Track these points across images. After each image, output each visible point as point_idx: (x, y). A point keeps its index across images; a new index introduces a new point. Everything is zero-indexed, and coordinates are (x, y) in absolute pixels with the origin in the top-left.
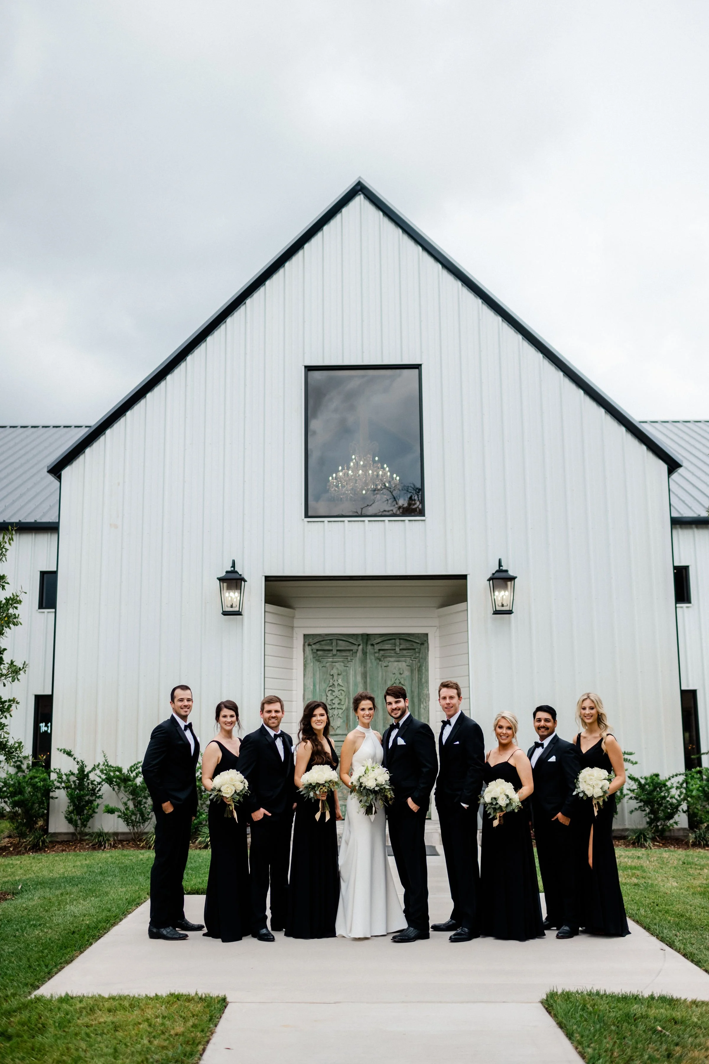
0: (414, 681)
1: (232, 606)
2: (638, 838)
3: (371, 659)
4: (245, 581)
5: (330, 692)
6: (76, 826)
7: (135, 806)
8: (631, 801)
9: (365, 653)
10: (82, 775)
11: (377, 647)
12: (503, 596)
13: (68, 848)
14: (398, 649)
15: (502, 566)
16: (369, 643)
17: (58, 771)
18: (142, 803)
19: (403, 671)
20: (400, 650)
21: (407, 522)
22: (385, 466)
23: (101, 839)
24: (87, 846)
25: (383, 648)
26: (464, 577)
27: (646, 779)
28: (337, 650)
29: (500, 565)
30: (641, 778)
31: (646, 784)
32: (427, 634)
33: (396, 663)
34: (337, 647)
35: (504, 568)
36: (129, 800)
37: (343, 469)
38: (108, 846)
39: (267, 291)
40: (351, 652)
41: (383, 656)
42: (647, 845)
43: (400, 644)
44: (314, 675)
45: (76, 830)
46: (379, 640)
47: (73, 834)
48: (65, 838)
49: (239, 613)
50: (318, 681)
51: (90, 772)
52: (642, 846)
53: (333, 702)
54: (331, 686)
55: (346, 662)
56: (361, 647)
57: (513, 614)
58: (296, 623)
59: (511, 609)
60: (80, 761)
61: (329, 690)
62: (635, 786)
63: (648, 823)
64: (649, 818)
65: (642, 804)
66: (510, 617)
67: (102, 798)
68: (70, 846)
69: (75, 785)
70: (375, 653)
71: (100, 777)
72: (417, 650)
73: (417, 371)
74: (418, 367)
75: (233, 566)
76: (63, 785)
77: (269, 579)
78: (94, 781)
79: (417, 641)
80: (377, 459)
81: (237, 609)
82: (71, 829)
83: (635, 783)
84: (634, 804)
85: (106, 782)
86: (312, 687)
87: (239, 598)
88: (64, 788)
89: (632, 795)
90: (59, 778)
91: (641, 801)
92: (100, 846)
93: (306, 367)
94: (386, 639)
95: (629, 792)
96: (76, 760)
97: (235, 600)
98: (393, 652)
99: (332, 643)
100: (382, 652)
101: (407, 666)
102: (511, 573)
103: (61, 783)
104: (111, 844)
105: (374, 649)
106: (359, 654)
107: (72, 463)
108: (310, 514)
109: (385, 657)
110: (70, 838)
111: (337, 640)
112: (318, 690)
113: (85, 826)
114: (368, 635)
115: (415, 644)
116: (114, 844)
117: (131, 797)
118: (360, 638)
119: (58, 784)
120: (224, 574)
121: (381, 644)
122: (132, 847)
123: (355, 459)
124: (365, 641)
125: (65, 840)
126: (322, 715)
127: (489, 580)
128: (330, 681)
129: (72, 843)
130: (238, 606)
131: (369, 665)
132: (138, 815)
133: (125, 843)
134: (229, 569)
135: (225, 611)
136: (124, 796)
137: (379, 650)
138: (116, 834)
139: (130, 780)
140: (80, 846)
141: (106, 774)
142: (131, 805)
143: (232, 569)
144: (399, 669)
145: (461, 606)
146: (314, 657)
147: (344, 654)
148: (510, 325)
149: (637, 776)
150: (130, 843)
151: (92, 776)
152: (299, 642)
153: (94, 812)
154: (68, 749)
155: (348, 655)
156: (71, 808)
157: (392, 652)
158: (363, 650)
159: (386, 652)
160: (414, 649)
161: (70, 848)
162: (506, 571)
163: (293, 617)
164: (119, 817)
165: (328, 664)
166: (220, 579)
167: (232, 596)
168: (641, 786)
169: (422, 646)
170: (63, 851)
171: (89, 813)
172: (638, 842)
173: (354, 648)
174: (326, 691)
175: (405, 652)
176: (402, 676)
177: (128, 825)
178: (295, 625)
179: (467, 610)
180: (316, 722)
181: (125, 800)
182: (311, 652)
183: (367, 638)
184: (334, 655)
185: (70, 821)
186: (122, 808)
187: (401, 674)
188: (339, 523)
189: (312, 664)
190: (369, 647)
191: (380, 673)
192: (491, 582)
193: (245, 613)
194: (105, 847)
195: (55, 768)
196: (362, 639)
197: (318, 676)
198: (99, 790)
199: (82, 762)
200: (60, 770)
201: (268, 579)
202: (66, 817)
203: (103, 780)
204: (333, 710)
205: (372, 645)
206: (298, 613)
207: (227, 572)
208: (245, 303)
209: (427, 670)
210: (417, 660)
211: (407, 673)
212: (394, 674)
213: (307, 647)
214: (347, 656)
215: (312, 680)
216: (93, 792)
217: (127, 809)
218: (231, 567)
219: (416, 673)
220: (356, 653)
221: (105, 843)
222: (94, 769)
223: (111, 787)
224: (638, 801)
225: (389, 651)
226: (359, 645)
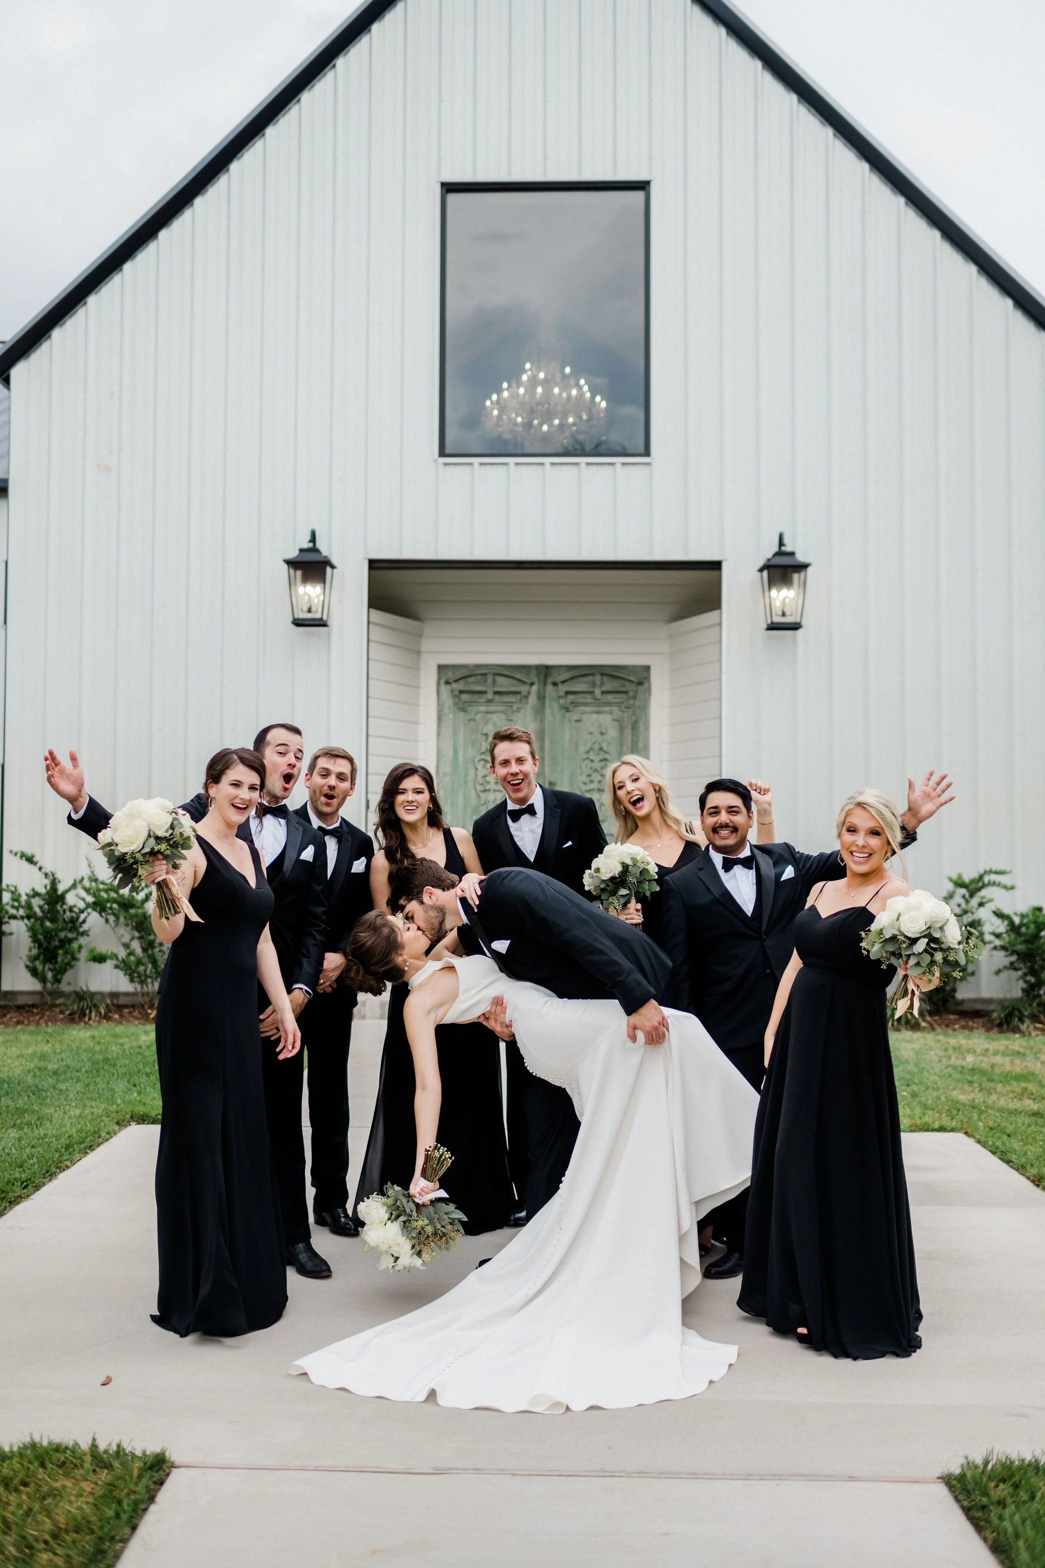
0: (625, 747)
1: (309, 611)
2: (1009, 1017)
3: (552, 709)
4: (333, 567)
5: (482, 763)
6: (43, 980)
7: (145, 950)
8: (995, 953)
9: (541, 698)
10: (54, 898)
11: (563, 689)
12: (784, 599)
13: (28, 1019)
14: (598, 692)
15: (784, 545)
16: (550, 680)
17: (13, 889)
18: (156, 945)
19: (607, 729)
20: (603, 693)
21: (618, 466)
22: (582, 382)
23: (84, 1004)
24: (61, 1016)
25: (573, 689)
26: (716, 566)
27: (1023, 916)
28: (496, 693)
29: (781, 544)
30: (1016, 914)
31: (1021, 925)
32: (647, 668)
33: (595, 716)
34: (494, 686)
35: (788, 548)
36: (132, 939)
37: (510, 386)
38: (96, 1016)
39: (374, 43)
40: (519, 696)
41: (573, 703)
42: (1023, 1027)
43: (602, 683)
44: (455, 733)
45: (44, 987)
46: (566, 676)
47: (40, 993)
48: (29, 1000)
49: (321, 623)
50: (461, 743)
51: (67, 891)
52: (1016, 1030)
53: (488, 779)
54: (483, 753)
55: (509, 713)
56: (535, 688)
57: (800, 632)
58: (426, 645)
59: (798, 621)
60: (50, 874)
61: (480, 760)
62: (1001, 927)
63: (1023, 990)
64: (1026, 982)
65: (1014, 958)
66: (795, 637)
67: (88, 935)
68: (33, 1014)
69: (43, 911)
70: (560, 697)
71: (84, 900)
72: (631, 694)
73: (641, 194)
74: (643, 186)
75: (313, 539)
76: (22, 912)
77: (377, 565)
78: (75, 906)
79: (632, 679)
80: (568, 370)
81: (318, 616)
82: (36, 986)
83: (1003, 921)
84: (1001, 959)
85: (95, 910)
86: (451, 754)
87: (322, 597)
88: (22, 918)
89: (998, 943)
90: (14, 900)
91: (1014, 952)
92: (83, 1015)
93: (443, 185)
94: (577, 674)
95: (992, 938)
96: (43, 870)
97: (316, 601)
98: (589, 696)
99: (486, 681)
100: (571, 697)
101: (614, 720)
102: (801, 557)
103: (17, 909)
104: (100, 1013)
105: (558, 691)
106: (533, 699)
107: (29, 355)
108: (447, 451)
109: (575, 704)
110: (36, 1000)
111: (495, 674)
112: (461, 759)
113: (59, 981)
114: (547, 668)
115: (627, 683)
116: (106, 1013)
117: (137, 934)
118: (534, 672)
119: (14, 912)
120: (297, 553)
121: (569, 683)
122: (137, 1019)
123: (530, 370)
124: (542, 677)
125: (30, 1003)
126: (419, 792)
127: (761, 570)
128: (481, 745)
129: (37, 1009)
130: (320, 610)
131: (548, 718)
132: (150, 966)
133: (126, 1011)
134: (307, 545)
135: (298, 619)
136: (126, 933)
137: (567, 693)
138: (114, 995)
139: (132, 906)
140: (49, 1016)
141: (94, 895)
142: (136, 946)
143: (311, 545)
144: (600, 726)
145: (709, 618)
146: (455, 704)
147: (507, 699)
148: (812, 110)
149: (1006, 911)
150: (134, 1011)
151: (71, 899)
152: (429, 678)
153: (74, 958)
154: (29, 852)
155: (514, 700)
156: (35, 951)
157: (588, 699)
158: (539, 692)
159: (577, 696)
160: (626, 692)
161: (32, 1018)
162: (792, 554)
163: (420, 636)
164: (117, 967)
165: (478, 717)
166: (291, 563)
167: (311, 592)
168: (1014, 928)
169: (640, 687)
170: (19, 1023)
171: (66, 961)
172: (1008, 1024)
173: (524, 689)
174: (474, 761)
175: (610, 697)
176: (605, 737)
177: (132, 981)
178: (423, 650)
179: (720, 624)
180: (406, 804)
181: (126, 939)
182: (450, 694)
183: (545, 671)
184: (490, 701)
185: (34, 972)
186: (122, 953)
187: (602, 734)
188: (500, 467)
189: (451, 716)
190: (549, 688)
191: (567, 733)
192: (765, 573)
193: (334, 623)
194: (90, 1019)
195: (9, 884)
196: (538, 675)
197: (461, 735)
198: (84, 921)
199: (53, 875)
200: (15, 887)
201: (374, 565)
202: (27, 967)
203: (88, 906)
204: (487, 793)
205: (555, 684)
206: (428, 628)
207: (301, 550)
208: (334, 66)
209: (647, 728)
210: (631, 711)
211: (613, 733)
212: (591, 733)
213: (443, 686)
214: (512, 702)
215: (452, 742)
216: (74, 924)
217: (132, 953)
218: (310, 542)
219: (628, 732)
220: (527, 697)
221: (91, 1012)
222: (74, 886)
223: (102, 916)
224: (1008, 953)
225: (582, 695)
226: (532, 684)
